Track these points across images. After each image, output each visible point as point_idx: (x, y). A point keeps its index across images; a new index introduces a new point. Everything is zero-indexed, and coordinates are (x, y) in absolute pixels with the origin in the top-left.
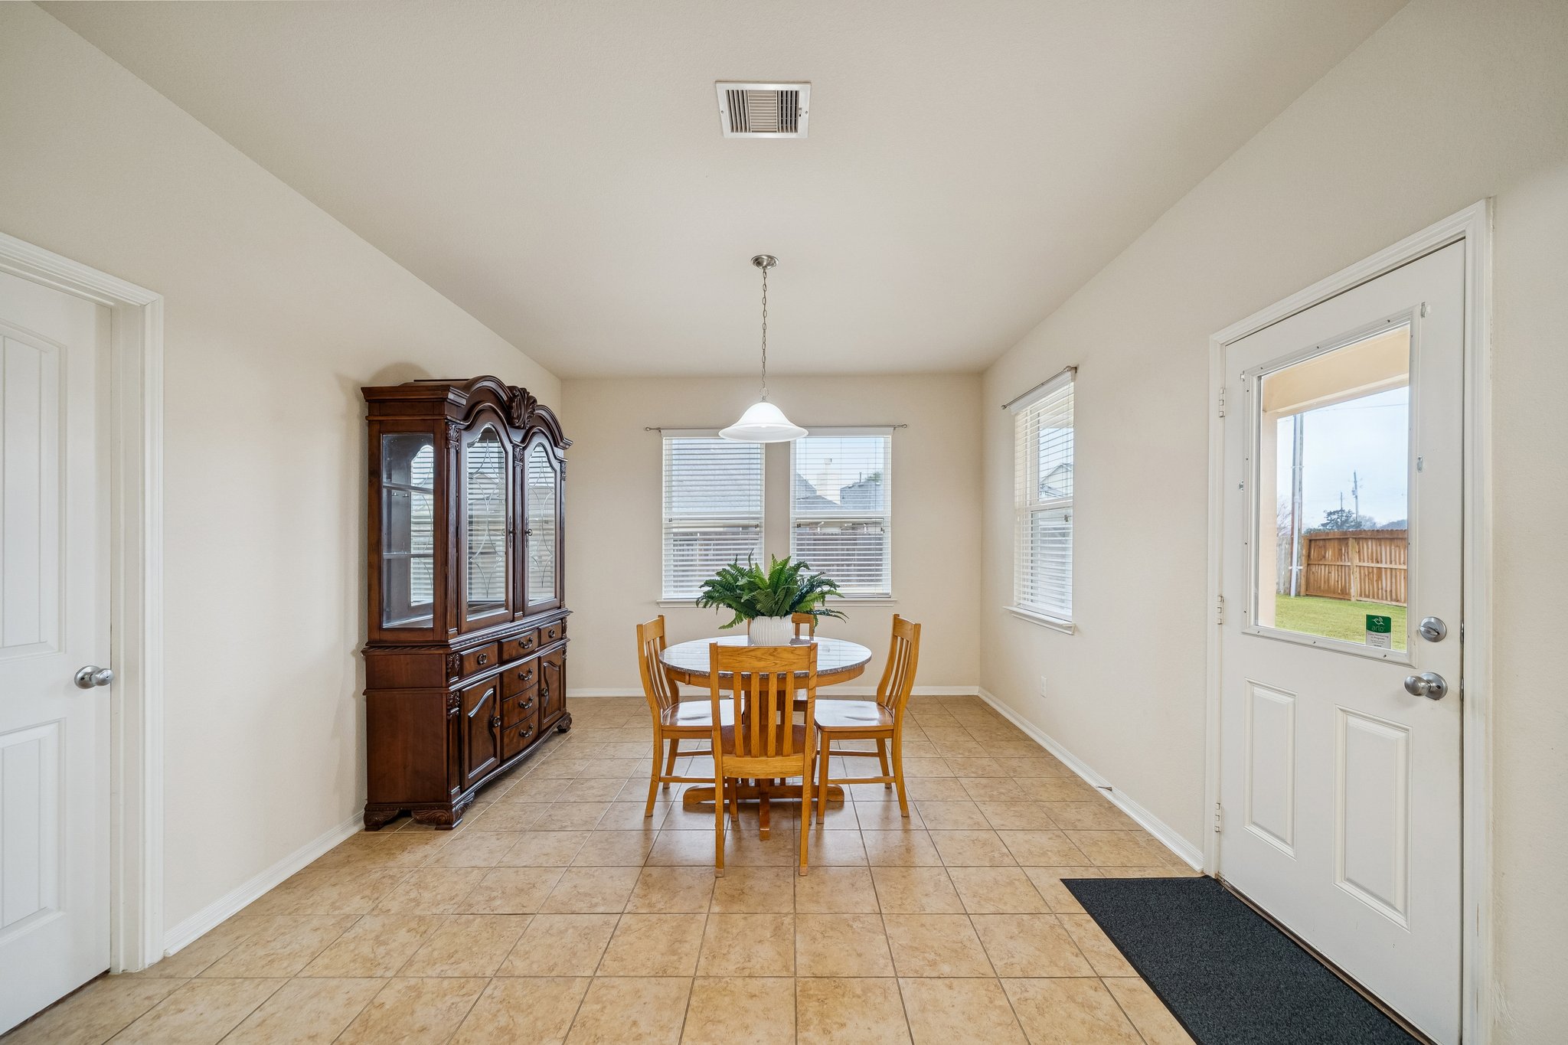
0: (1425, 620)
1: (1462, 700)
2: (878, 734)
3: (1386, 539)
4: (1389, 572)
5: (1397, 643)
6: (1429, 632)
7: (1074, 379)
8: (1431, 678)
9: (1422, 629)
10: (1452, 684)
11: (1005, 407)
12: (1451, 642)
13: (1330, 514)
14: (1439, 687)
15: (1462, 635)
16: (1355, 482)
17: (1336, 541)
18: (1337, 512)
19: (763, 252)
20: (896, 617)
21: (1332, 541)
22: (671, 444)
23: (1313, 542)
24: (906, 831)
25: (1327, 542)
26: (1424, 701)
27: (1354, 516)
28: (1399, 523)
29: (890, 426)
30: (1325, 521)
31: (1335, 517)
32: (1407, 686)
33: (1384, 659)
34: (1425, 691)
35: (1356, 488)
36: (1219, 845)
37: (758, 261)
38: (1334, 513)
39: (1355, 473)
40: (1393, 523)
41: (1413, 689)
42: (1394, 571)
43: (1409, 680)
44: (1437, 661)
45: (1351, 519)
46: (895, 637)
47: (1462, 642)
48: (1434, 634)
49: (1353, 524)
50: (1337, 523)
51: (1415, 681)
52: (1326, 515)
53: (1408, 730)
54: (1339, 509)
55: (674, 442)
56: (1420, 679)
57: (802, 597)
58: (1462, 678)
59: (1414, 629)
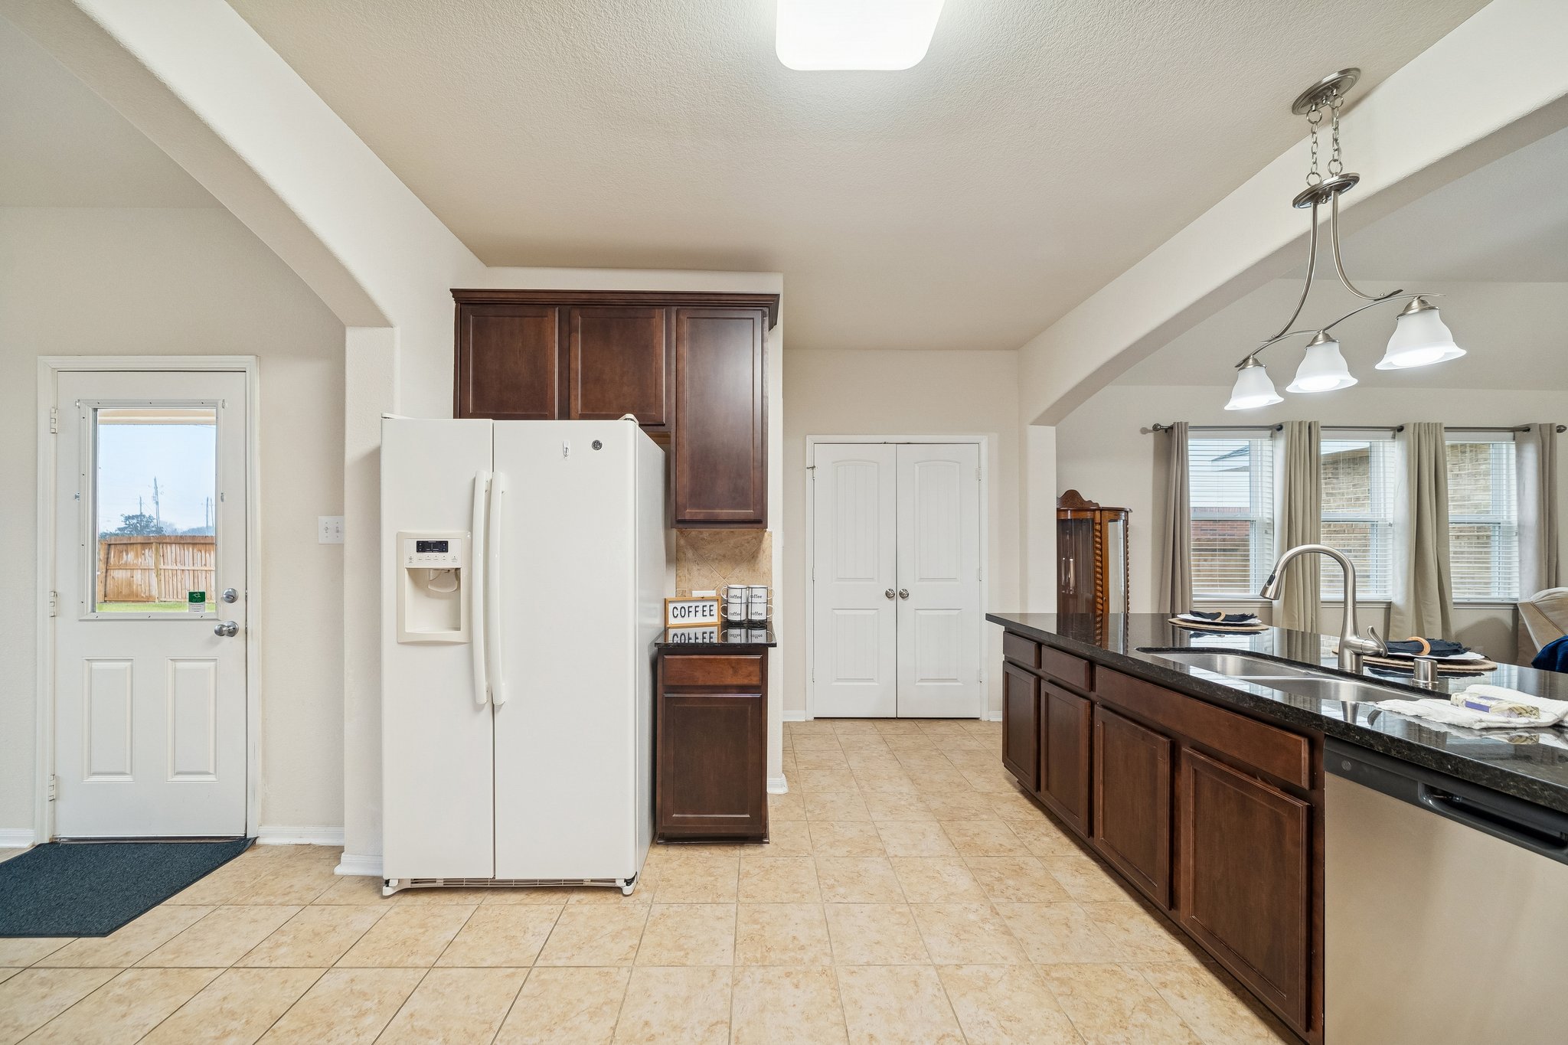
0: (226, 591)
1: (246, 633)
3: (189, 543)
4: (191, 573)
5: (208, 608)
6: (228, 597)
8: (230, 624)
9: (225, 596)
10: (241, 626)
12: (240, 602)
13: (128, 518)
14: (234, 628)
15: (246, 596)
16: (156, 488)
17: (139, 546)
18: (137, 516)
21: (135, 546)
23: (113, 546)
25: (129, 546)
26: (226, 639)
27: (155, 521)
28: (199, 530)
30: (123, 525)
31: (135, 521)
32: (216, 632)
33: (202, 619)
34: (226, 633)
35: (157, 494)
36: (54, 812)
38: (133, 517)
39: (155, 480)
40: (193, 530)
41: (219, 633)
42: (196, 572)
43: (217, 628)
44: (232, 614)
45: (152, 524)
47: (246, 601)
48: (231, 598)
49: (154, 529)
50: (136, 528)
51: (221, 628)
52: (123, 519)
53: (216, 660)
54: (139, 514)
56: (224, 626)
58: (246, 620)
59: (219, 597)
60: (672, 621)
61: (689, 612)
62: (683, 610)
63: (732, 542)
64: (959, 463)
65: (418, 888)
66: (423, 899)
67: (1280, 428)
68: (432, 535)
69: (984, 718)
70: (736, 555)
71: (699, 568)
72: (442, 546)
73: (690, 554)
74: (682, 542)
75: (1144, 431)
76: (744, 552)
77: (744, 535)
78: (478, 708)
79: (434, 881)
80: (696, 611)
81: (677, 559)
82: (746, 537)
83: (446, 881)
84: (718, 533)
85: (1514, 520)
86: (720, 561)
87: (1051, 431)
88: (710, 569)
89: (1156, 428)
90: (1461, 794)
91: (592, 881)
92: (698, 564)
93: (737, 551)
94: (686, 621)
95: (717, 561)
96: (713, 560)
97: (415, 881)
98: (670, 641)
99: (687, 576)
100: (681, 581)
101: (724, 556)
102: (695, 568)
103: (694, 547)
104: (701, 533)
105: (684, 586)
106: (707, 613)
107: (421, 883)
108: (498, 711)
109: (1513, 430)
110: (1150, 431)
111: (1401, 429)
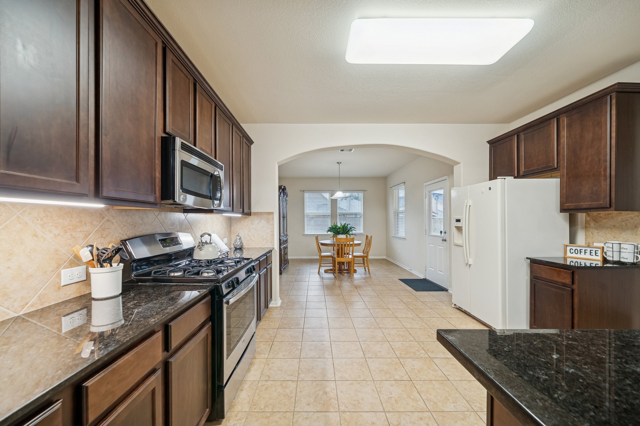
1: (447, 241)
2: (363, 257)
7: (404, 185)
11: (391, 188)
19: (339, 161)
20: (367, 235)
22: (306, 195)
24: (369, 273)
26: (444, 242)
29: (362, 191)
33: (442, 237)
34: (444, 240)
36: (426, 273)
37: (338, 163)
46: (366, 239)
48: (445, 233)
53: (443, 246)
55: (307, 194)
57: (349, 231)
58: (447, 238)
60: (569, 254)
61: (580, 252)
62: (576, 250)
63: (620, 218)
65: (460, 309)
66: (459, 311)
68: (458, 218)
70: (623, 225)
71: (598, 231)
73: (592, 224)
74: (588, 219)
76: (628, 224)
77: (629, 214)
80: (585, 252)
81: (586, 227)
82: (630, 216)
83: (464, 310)
84: (610, 214)
86: (611, 228)
88: (605, 233)
92: (597, 230)
93: (623, 223)
94: (578, 256)
95: (609, 229)
96: (607, 228)
98: (568, 263)
99: (591, 235)
100: (587, 237)
101: (614, 226)
102: (596, 231)
103: (595, 220)
104: (600, 214)
105: (590, 240)
106: (593, 253)
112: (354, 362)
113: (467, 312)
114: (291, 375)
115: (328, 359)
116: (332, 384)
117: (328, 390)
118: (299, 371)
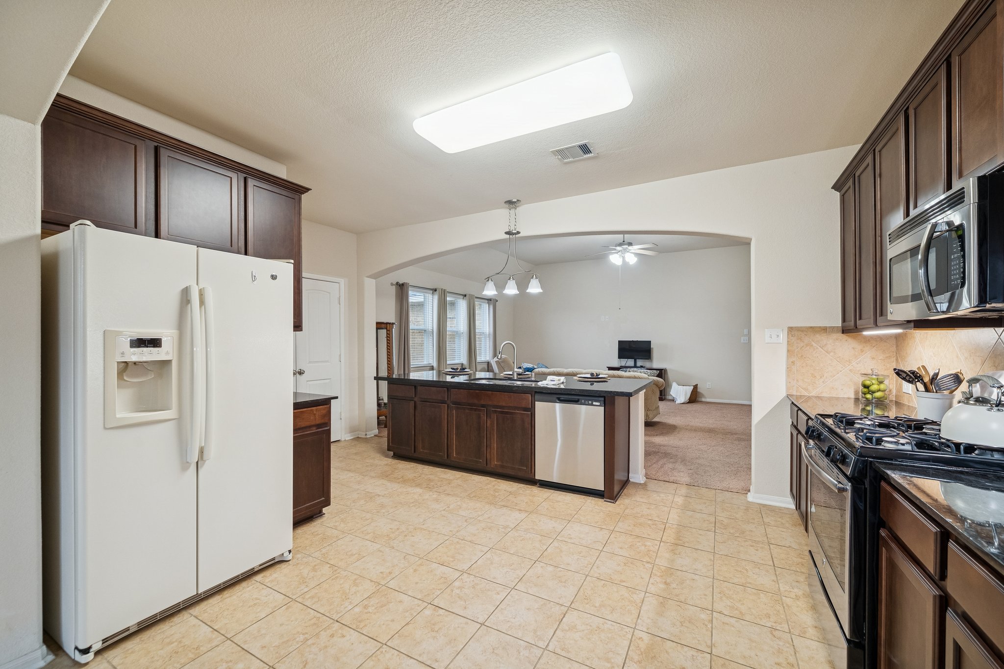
64: (329, 293)
65: (111, 644)
67: (436, 290)
68: (148, 333)
69: (343, 439)
72: (155, 343)
75: (392, 284)
78: (185, 466)
79: (128, 629)
83: (139, 624)
85: (488, 332)
87: (373, 282)
89: (397, 283)
90: (563, 397)
91: (260, 565)
97: (104, 641)
107: (114, 638)
108: (202, 466)
109: (488, 300)
110: (394, 285)
111: (465, 296)
112: (596, 607)
113: (155, 615)
114: (728, 624)
115: (645, 630)
116: (652, 589)
117: (662, 586)
118: (712, 628)
